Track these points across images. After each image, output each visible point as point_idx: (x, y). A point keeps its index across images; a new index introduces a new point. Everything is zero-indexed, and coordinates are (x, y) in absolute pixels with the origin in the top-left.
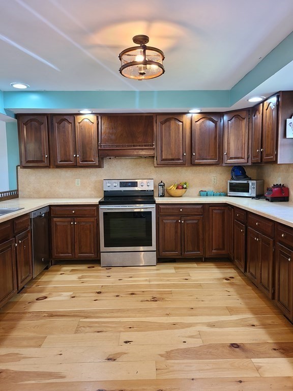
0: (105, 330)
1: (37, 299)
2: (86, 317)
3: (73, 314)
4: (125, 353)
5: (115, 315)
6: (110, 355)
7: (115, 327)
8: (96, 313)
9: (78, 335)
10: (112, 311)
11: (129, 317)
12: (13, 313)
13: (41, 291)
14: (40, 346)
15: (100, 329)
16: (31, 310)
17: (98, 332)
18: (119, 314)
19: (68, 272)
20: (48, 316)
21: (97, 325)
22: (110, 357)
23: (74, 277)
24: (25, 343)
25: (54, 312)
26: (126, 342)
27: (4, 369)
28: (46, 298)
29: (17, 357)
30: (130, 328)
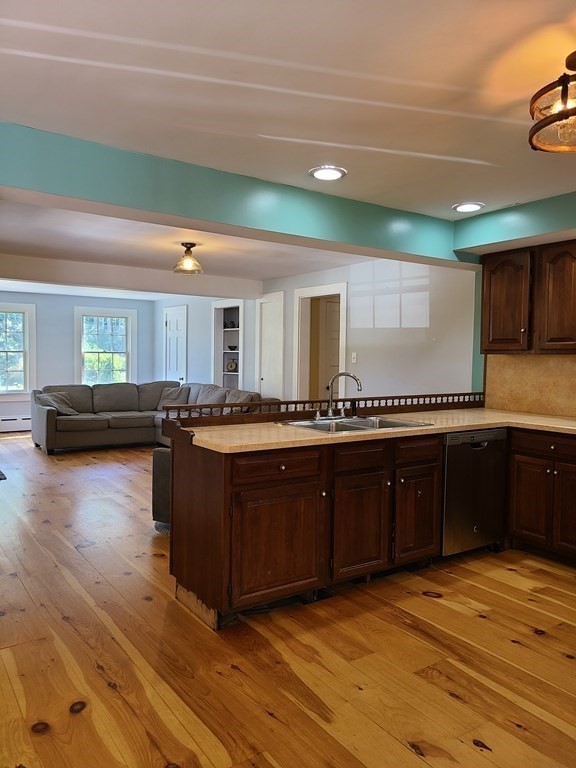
0: (467, 699)
1: (424, 593)
2: (463, 660)
3: (447, 642)
4: (452, 759)
5: (521, 686)
6: (423, 741)
7: (490, 706)
8: (490, 663)
9: (417, 679)
10: (522, 677)
11: (543, 706)
12: (373, 597)
13: (443, 583)
14: (350, 659)
15: (459, 691)
16: (398, 605)
17: (452, 695)
18: (529, 690)
19: (526, 571)
20: (409, 625)
21: (464, 682)
22: (420, 745)
23: (526, 584)
24: (340, 644)
25: (426, 623)
26: (477, 743)
27: (287, 660)
28: (440, 596)
29: (311, 656)
30: (519, 726)
